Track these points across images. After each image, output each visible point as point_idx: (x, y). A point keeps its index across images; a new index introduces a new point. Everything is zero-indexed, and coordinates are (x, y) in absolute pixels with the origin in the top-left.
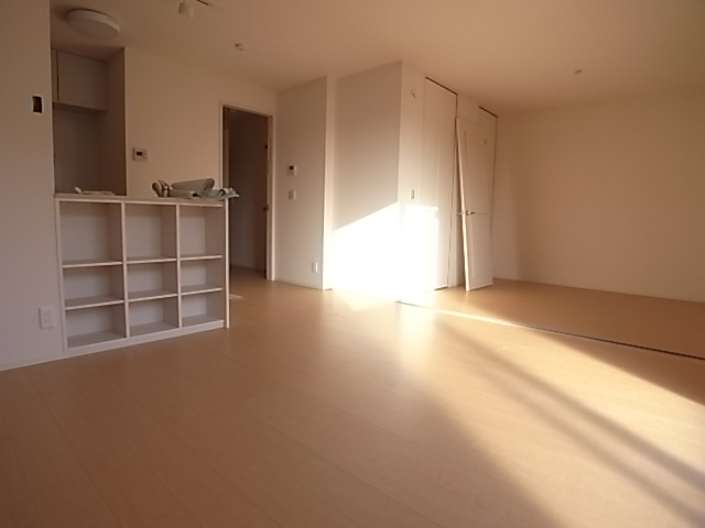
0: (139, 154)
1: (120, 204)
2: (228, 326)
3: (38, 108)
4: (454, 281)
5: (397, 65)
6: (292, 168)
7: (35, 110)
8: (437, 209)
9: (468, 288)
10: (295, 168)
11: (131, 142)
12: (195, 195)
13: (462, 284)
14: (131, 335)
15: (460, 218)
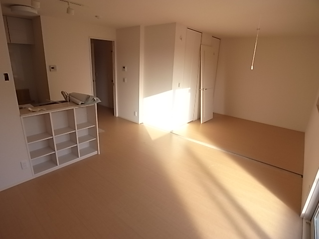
0: (53, 68)
1: (49, 113)
2: (99, 153)
3: (7, 78)
4: (196, 118)
5: (173, 24)
6: (124, 67)
7: (6, 80)
8: (190, 88)
9: (201, 123)
10: (126, 68)
11: (48, 63)
12: (82, 104)
13: (199, 119)
14: (60, 164)
15: (200, 91)
